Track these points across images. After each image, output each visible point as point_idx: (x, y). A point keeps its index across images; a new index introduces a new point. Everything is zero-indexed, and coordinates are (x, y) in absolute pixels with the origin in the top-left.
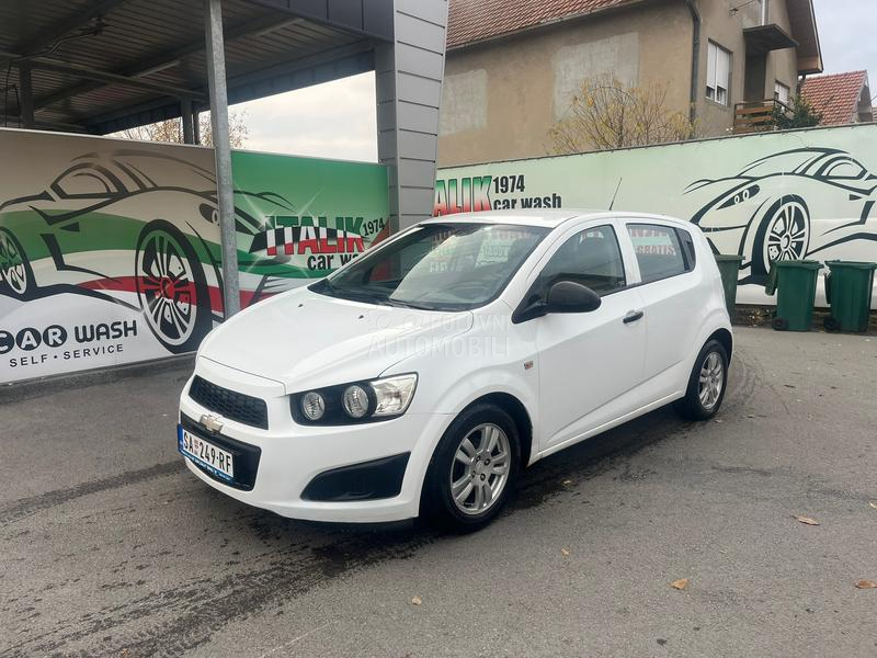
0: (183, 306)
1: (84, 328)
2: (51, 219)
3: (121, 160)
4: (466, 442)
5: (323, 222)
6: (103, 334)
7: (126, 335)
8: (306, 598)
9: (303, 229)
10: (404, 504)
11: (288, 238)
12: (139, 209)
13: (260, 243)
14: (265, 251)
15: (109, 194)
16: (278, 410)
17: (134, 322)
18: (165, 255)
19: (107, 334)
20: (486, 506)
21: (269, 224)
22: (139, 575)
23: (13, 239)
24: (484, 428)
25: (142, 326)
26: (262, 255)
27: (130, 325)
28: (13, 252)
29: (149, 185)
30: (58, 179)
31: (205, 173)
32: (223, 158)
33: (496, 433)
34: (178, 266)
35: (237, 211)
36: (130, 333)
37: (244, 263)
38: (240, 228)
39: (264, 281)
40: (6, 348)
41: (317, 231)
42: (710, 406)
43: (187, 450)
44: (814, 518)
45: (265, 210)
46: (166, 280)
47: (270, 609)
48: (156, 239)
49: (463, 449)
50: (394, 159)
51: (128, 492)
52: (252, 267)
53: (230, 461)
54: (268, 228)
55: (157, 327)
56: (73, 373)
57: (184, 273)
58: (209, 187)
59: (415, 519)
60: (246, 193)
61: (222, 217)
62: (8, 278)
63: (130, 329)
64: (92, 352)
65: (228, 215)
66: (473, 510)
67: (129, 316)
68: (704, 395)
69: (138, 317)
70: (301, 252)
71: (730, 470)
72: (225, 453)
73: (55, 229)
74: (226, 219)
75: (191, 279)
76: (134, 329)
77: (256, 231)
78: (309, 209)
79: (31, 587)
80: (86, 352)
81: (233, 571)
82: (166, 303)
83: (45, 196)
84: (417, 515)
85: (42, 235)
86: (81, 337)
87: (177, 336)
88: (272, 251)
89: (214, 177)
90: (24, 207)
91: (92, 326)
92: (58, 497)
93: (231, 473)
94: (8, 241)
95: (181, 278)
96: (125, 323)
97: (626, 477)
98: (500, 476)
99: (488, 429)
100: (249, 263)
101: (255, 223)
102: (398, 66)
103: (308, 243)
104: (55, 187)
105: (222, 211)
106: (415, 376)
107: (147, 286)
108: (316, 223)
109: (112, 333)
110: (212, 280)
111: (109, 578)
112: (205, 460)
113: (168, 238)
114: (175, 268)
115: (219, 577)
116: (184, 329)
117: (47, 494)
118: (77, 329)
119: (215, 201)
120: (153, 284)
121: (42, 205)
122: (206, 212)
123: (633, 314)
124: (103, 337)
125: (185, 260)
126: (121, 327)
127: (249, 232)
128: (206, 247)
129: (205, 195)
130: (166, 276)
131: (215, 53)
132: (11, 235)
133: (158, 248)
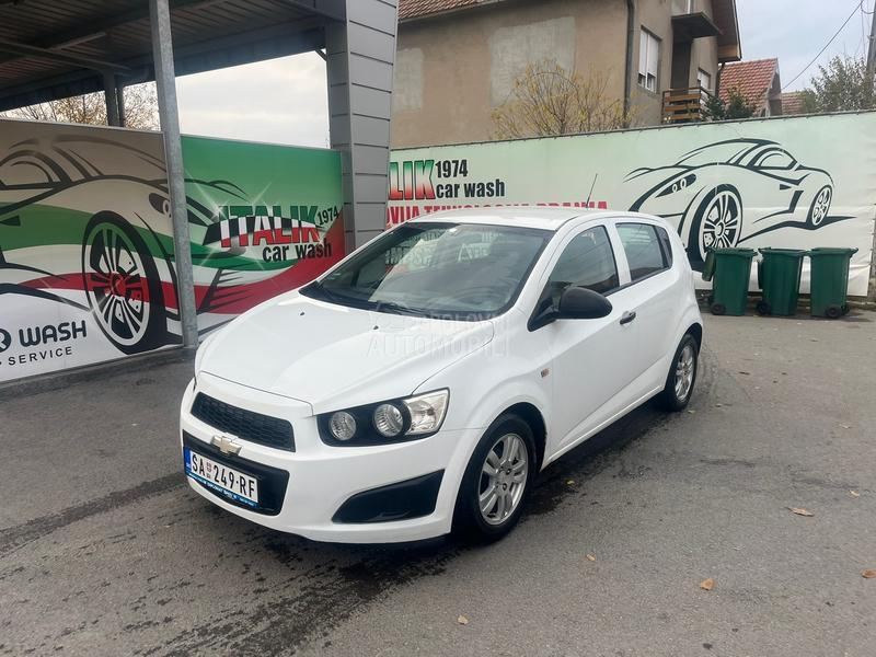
0: (135, 303)
1: (29, 330)
3: (60, 145)
4: (492, 454)
5: (277, 211)
6: (50, 336)
7: (75, 337)
8: (350, 625)
9: (258, 219)
10: (437, 521)
11: (243, 229)
12: (84, 200)
13: (213, 234)
14: (219, 244)
15: (50, 184)
16: (305, 432)
17: (83, 322)
18: (114, 250)
19: (54, 336)
20: (508, 515)
21: (223, 214)
22: (163, 612)
24: (506, 439)
25: (91, 326)
26: (216, 247)
27: (79, 326)
29: (94, 174)
31: (152, 160)
32: (172, 145)
33: (516, 442)
34: (128, 261)
35: (189, 201)
36: (80, 334)
37: (198, 256)
38: (192, 219)
39: (219, 274)
41: (271, 220)
42: (683, 397)
43: (197, 473)
44: (807, 509)
45: (218, 199)
46: (115, 276)
47: (316, 640)
48: (104, 232)
49: (489, 462)
50: (348, 145)
51: (121, 516)
52: (205, 261)
53: (254, 486)
54: (222, 219)
55: (108, 327)
56: (19, 380)
57: (135, 268)
58: (159, 175)
59: (446, 536)
60: (198, 182)
61: (173, 208)
63: (79, 330)
64: (38, 357)
65: (180, 206)
66: (497, 520)
67: (78, 316)
68: (678, 387)
69: (88, 317)
70: (256, 243)
71: (716, 463)
72: (247, 478)
74: (178, 210)
75: (143, 275)
76: (83, 329)
77: (209, 222)
78: (264, 197)
79: (46, 633)
80: (33, 357)
81: (264, 599)
82: (117, 301)
84: (449, 531)
86: (26, 340)
87: (130, 336)
88: (226, 243)
89: (164, 165)
91: (37, 329)
92: (43, 527)
93: (255, 498)
95: (133, 274)
96: (74, 324)
97: (624, 474)
98: (518, 484)
99: (509, 439)
100: (203, 256)
101: (208, 214)
102: (351, 48)
103: (264, 234)
105: (173, 201)
106: (446, 392)
107: (96, 283)
108: (270, 212)
109: (59, 335)
110: (165, 276)
111: (131, 619)
112: (221, 484)
113: (117, 230)
114: (125, 262)
115: (251, 609)
116: (137, 328)
117: (31, 523)
118: (21, 332)
119: (166, 190)
120: (100, 280)
122: (156, 202)
123: (627, 316)
124: (50, 340)
125: (135, 255)
126: (70, 328)
127: (203, 224)
128: (158, 240)
129: (155, 184)
130: (115, 272)
131: (161, 29)
133: (106, 242)
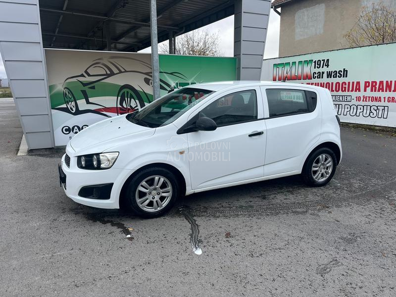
2: (85, 84)
3: (111, 60)
4: (144, 183)
10: (112, 203)
12: (119, 80)
15: (107, 74)
16: (73, 162)
18: (129, 99)
20: (160, 209)
21: (176, 86)
23: (70, 92)
24: (155, 177)
28: (70, 97)
29: (123, 70)
30: (87, 69)
31: (146, 64)
32: (154, 58)
33: (162, 179)
35: (161, 80)
38: (162, 88)
45: (174, 80)
46: (129, 109)
48: (125, 92)
50: (240, 55)
54: (175, 88)
57: (137, 106)
58: (148, 70)
59: (118, 209)
60: (165, 73)
61: (154, 83)
62: (69, 106)
65: (156, 82)
66: (150, 210)
73: (86, 88)
74: (156, 84)
77: (169, 89)
78: (195, 79)
83: (82, 76)
85: (81, 91)
89: (150, 66)
90: (74, 80)
94: (69, 93)
95: (136, 108)
98: (168, 197)
99: (157, 178)
101: (169, 86)
102: (243, 10)
104: (86, 72)
105: (154, 80)
107: (121, 111)
113: (130, 92)
114: (133, 104)
119: (151, 76)
120: (123, 110)
121: (81, 79)
122: (147, 81)
123: (256, 133)
125: (137, 101)
127: (166, 90)
128: (147, 96)
129: (147, 74)
130: (129, 107)
131: (152, 12)
132: (70, 90)
133: (126, 96)
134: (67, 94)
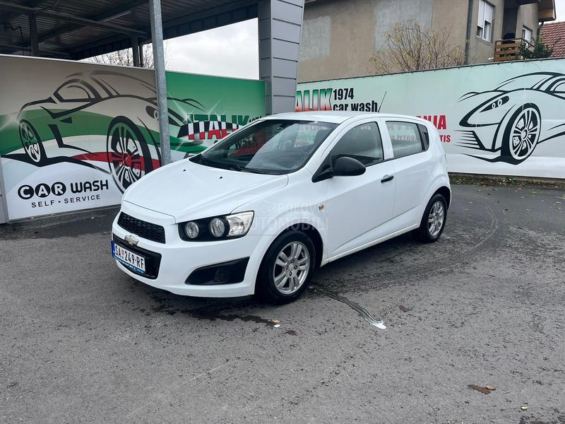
0: (136, 171)
1: (76, 184)
2: (55, 115)
3: (95, 77)
4: (282, 254)
5: (223, 118)
6: (88, 188)
7: (102, 189)
9: (211, 123)
10: (246, 287)
11: (202, 129)
12: (108, 110)
13: (184, 131)
14: (187, 138)
15: (89, 99)
16: (171, 232)
17: (107, 181)
18: (125, 139)
20: (296, 289)
21: (190, 119)
23: (31, 127)
24: (293, 245)
25: (111, 183)
26: (185, 139)
27: (104, 183)
28: (31, 136)
29: (115, 94)
30: (57, 90)
31: (147, 86)
32: (160, 77)
33: (300, 247)
34: (133, 146)
35: (170, 111)
36: (105, 188)
37: (174, 144)
38: (171, 122)
39: (187, 156)
40: (29, 195)
41: (220, 124)
42: (435, 234)
45: (188, 110)
46: (125, 154)
48: (119, 128)
49: (280, 258)
50: (270, 77)
52: (178, 147)
53: (143, 262)
54: (189, 122)
55: (121, 184)
56: (70, 212)
57: (137, 150)
58: (151, 95)
59: (252, 295)
60: (175, 99)
61: (160, 115)
62: (29, 152)
63: (104, 185)
64: (81, 199)
65: (164, 114)
67: (104, 177)
69: (109, 178)
70: (210, 137)
72: (140, 258)
73: (57, 122)
74: (162, 116)
75: (141, 154)
76: (107, 185)
77: (181, 124)
78: (215, 110)
80: (78, 199)
82: (126, 169)
83: (50, 100)
84: (253, 293)
85: (49, 125)
86: (75, 190)
88: (191, 137)
89: (155, 89)
90: (37, 107)
91: (81, 183)
93: (144, 269)
94: (28, 129)
95: (135, 154)
96: (101, 181)
98: (304, 271)
99: (295, 245)
100: (177, 144)
101: (181, 119)
102: (273, 15)
103: (214, 132)
104: (56, 95)
105: (160, 111)
106: (252, 213)
107: (114, 158)
108: (219, 119)
109: (93, 187)
110: (154, 156)
113: (127, 128)
114: (131, 147)
118: (72, 184)
119: (156, 104)
120: (117, 156)
121: (49, 106)
122: (150, 111)
123: (386, 178)
124: (88, 190)
125: (137, 142)
126: (99, 184)
127: (178, 125)
128: (150, 134)
129: (149, 100)
130: (126, 152)
131: (155, 7)
132: (30, 124)
133: (120, 134)
134: (26, 130)
